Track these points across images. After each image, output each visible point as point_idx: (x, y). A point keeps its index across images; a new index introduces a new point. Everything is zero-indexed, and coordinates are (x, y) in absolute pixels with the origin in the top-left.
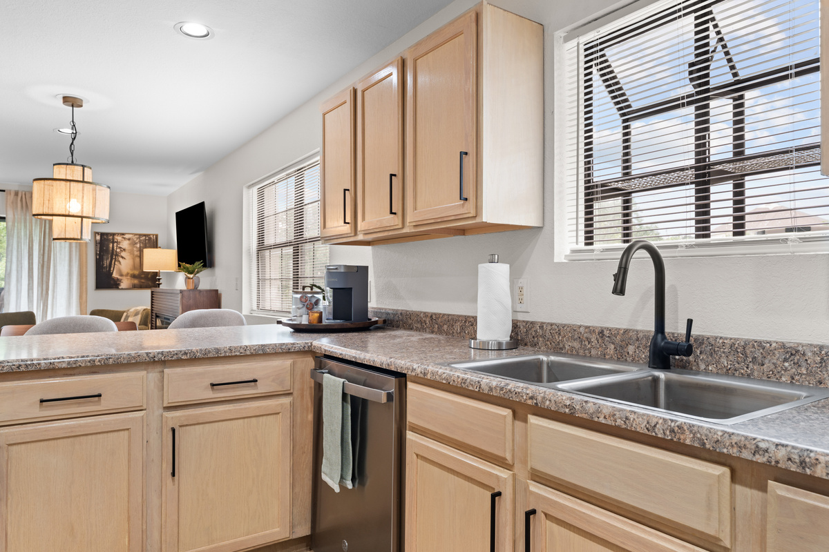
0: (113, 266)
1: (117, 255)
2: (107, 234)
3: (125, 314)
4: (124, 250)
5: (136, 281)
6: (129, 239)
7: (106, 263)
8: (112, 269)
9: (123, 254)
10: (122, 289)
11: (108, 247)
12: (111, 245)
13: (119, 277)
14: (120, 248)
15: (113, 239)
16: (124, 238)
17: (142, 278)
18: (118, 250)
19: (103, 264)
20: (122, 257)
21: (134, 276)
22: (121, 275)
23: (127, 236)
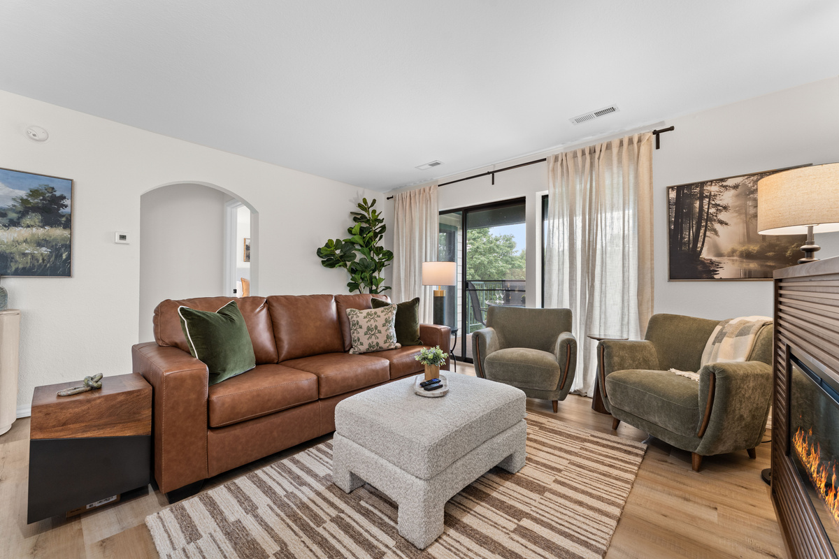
0: (701, 239)
1: (710, 219)
2: (689, 186)
3: (718, 328)
4: (725, 208)
5: (753, 266)
6: (736, 187)
7: (688, 235)
8: (699, 245)
9: (723, 216)
10: (721, 280)
11: (691, 207)
12: (697, 204)
13: (714, 259)
14: (717, 205)
15: (701, 192)
16: (725, 187)
17: (768, 258)
18: (712, 210)
19: (682, 238)
20: (721, 222)
21: (748, 256)
22: (720, 255)
23: (730, 182)
